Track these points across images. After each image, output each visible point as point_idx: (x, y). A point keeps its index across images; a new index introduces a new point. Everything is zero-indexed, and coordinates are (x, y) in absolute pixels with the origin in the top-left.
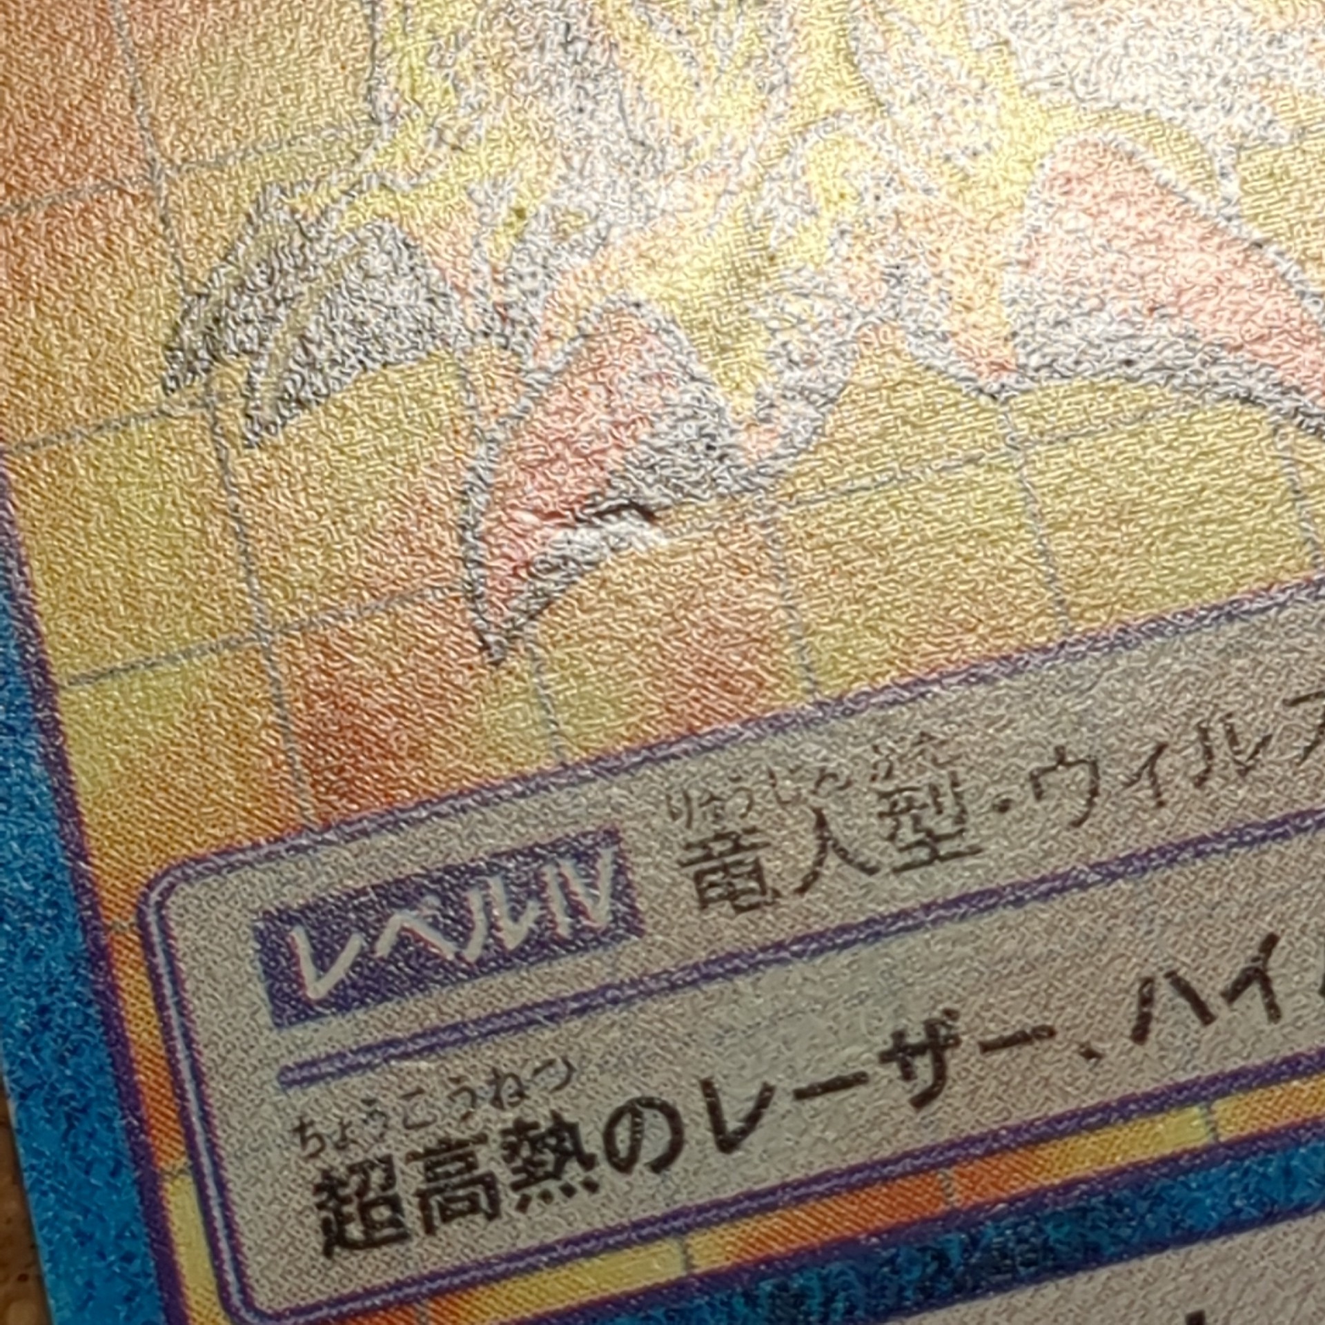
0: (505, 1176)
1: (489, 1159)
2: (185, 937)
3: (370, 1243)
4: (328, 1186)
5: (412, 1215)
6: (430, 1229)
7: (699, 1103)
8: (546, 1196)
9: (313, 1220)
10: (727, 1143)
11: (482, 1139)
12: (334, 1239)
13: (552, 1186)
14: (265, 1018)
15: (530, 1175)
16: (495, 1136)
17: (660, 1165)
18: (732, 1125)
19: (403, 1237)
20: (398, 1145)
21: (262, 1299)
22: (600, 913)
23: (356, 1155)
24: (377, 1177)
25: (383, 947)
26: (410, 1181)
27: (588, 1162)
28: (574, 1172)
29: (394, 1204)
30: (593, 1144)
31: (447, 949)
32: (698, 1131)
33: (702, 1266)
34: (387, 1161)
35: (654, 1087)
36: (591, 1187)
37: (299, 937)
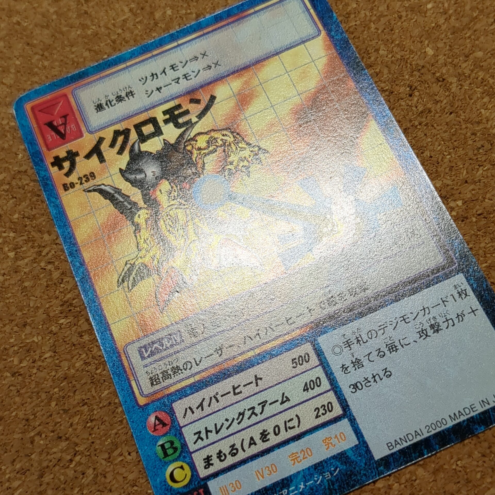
0: (172, 373)
1: (169, 372)
2: (130, 352)
3: (157, 384)
4: (151, 379)
5: (161, 380)
6: (164, 381)
7: (194, 361)
8: (177, 375)
9: (150, 383)
10: (197, 365)
11: (169, 369)
12: (152, 384)
13: (177, 373)
14: (140, 360)
15: (175, 373)
16: (170, 369)
17: (190, 369)
18: (198, 363)
19: (160, 383)
20: (158, 372)
21: (145, 393)
22: (179, 340)
23: (154, 374)
24: (156, 376)
25: (153, 349)
26: (161, 376)
27: (181, 370)
28: (180, 372)
29: (159, 379)
30: (182, 368)
31: (161, 348)
32: (194, 364)
33: (196, 380)
34: (157, 374)
35: (188, 360)
36: (182, 373)
37: (143, 350)
